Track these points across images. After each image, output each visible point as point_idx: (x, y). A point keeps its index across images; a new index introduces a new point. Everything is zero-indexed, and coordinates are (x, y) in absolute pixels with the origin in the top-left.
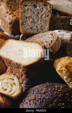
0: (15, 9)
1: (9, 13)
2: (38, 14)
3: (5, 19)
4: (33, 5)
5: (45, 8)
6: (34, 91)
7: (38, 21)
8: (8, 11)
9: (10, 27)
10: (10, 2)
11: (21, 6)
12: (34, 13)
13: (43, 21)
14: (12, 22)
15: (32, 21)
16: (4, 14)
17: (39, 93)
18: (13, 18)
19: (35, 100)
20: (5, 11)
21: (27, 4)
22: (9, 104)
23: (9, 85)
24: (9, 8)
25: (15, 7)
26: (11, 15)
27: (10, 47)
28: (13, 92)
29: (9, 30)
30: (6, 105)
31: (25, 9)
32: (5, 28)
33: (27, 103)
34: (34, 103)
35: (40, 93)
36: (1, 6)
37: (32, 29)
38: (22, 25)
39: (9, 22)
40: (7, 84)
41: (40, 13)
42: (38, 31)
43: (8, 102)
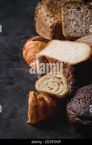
0: (57, 12)
1: (50, 16)
2: (82, 18)
3: (45, 23)
4: (76, 7)
5: (90, 11)
6: (82, 90)
7: (82, 24)
8: (49, 14)
9: (51, 31)
10: (50, 5)
11: (64, 9)
12: (78, 16)
13: (88, 24)
14: (53, 26)
15: (76, 24)
16: (44, 17)
17: (88, 92)
18: (55, 21)
19: (85, 98)
20: (46, 15)
21: (70, 6)
22: (55, 105)
23: (56, 84)
24: (50, 11)
25: (57, 10)
26: (53, 18)
27: (55, 47)
28: (60, 90)
29: (49, 35)
30: (51, 105)
31: (68, 11)
32: (44, 33)
33: (76, 102)
34: (83, 102)
35: (90, 92)
36: (41, 9)
37: (77, 33)
38: (65, 28)
39: (50, 26)
40: (54, 84)
41: (84, 16)
42: (82, 34)
43: (54, 102)
